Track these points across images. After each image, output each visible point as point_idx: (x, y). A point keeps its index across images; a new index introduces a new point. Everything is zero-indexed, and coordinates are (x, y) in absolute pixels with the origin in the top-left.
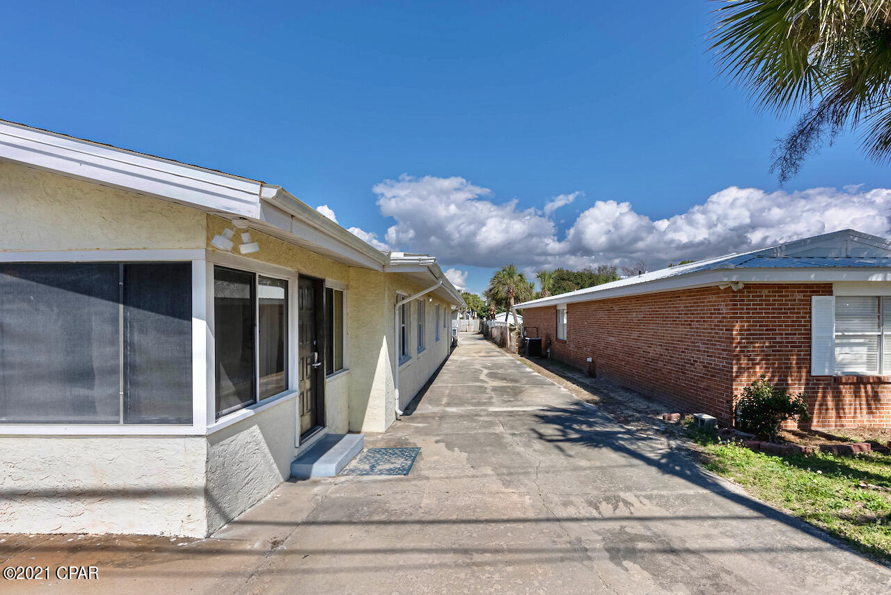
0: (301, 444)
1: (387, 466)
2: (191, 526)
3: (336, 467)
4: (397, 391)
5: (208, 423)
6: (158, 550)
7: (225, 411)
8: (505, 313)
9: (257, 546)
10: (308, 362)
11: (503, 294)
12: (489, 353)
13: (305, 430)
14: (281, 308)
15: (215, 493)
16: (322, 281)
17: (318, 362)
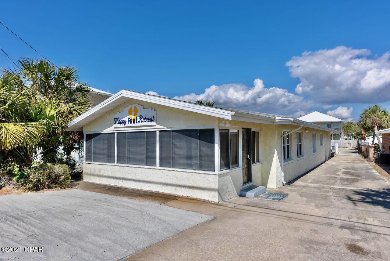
0: (243, 186)
1: (273, 198)
2: (214, 199)
3: (254, 194)
4: (283, 173)
5: (218, 172)
6: (208, 202)
7: (222, 170)
8: (372, 136)
9: (230, 206)
10: (246, 158)
11: (369, 124)
12: (354, 161)
13: (245, 182)
14: (237, 135)
15: (220, 191)
16: (250, 129)
17: (249, 158)
